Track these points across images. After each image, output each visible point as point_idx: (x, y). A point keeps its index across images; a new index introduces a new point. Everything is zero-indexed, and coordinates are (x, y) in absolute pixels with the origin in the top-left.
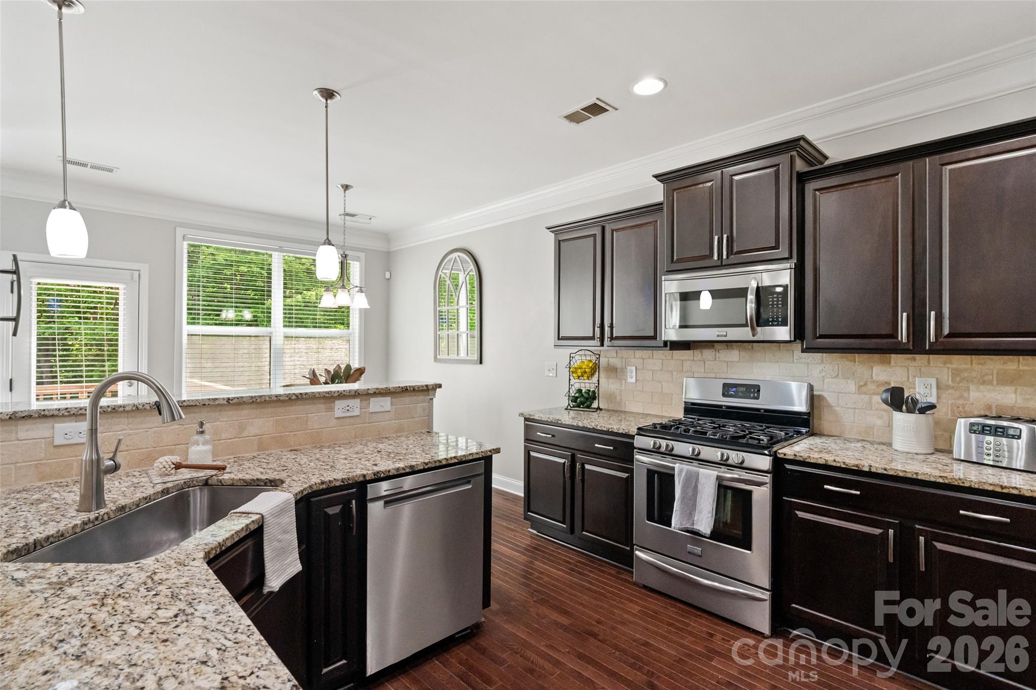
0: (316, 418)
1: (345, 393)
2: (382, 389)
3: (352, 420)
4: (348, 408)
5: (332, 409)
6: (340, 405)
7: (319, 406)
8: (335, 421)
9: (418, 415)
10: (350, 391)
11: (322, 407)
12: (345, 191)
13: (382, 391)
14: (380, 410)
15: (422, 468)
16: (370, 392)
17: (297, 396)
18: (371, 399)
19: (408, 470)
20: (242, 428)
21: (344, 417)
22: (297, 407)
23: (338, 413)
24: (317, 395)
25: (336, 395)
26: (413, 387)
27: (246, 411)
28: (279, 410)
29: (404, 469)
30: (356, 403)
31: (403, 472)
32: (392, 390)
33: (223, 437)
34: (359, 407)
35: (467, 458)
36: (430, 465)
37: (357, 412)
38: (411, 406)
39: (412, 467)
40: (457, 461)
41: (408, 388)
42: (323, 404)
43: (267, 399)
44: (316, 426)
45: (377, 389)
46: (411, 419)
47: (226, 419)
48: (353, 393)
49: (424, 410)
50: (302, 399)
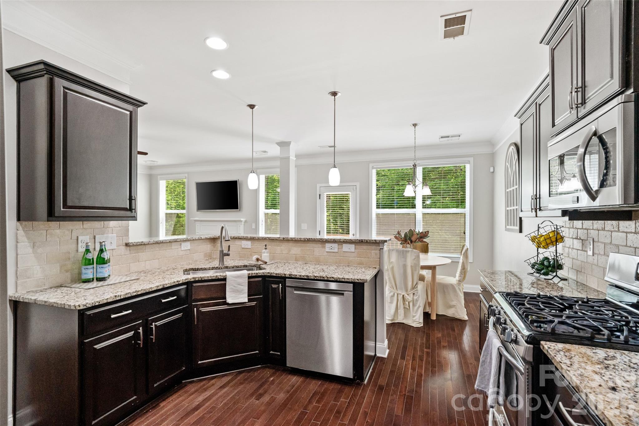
0: (318, 250)
1: (328, 240)
2: (348, 239)
3: (334, 254)
4: (332, 248)
5: (324, 247)
6: (328, 245)
7: (319, 245)
8: (326, 253)
9: (372, 257)
10: (331, 239)
11: (320, 245)
12: (415, 127)
13: (348, 241)
14: (348, 251)
15: (313, 278)
16: (341, 240)
17: (308, 239)
18: (343, 244)
19: (305, 277)
20: (290, 251)
21: (330, 252)
22: (310, 245)
23: (327, 250)
24: (316, 240)
25: (324, 240)
26: (366, 240)
27: (291, 244)
28: (303, 245)
29: (303, 276)
30: (335, 246)
31: (303, 277)
32: (353, 241)
33: (284, 253)
34: (337, 248)
35: (341, 280)
36: (317, 278)
37: (336, 250)
38: (368, 251)
39: (307, 276)
40: (334, 280)
41: (363, 240)
42: (321, 244)
43: (297, 239)
44: (318, 254)
45: (345, 239)
46: (367, 259)
47: (284, 246)
48: (332, 240)
49: (376, 254)
50: (310, 241)
